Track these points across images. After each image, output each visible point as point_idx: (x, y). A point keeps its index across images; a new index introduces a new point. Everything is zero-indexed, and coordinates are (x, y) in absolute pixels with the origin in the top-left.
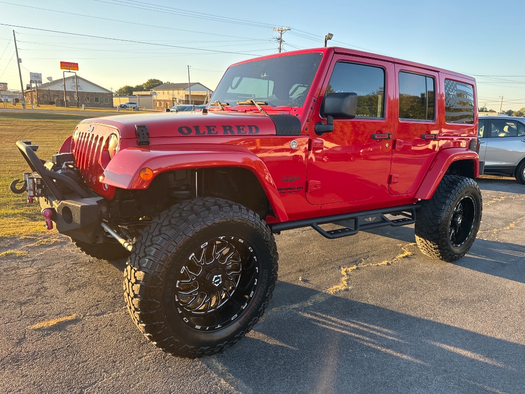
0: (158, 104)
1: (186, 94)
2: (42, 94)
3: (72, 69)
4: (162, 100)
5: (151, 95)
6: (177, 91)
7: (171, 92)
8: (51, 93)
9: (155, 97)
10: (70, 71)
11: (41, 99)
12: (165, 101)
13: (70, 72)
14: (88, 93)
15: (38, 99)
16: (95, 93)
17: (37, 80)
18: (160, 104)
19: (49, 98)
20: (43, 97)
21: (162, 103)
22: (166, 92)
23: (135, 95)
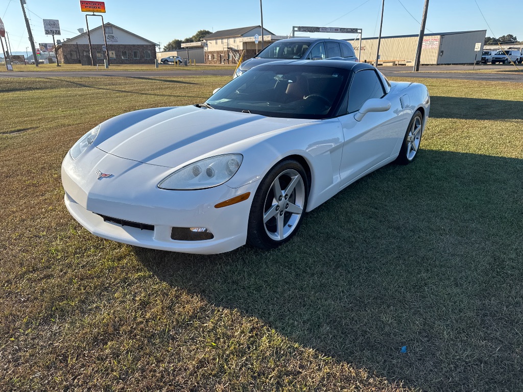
0: (210, 57)
1: (244, 41)
2: (69, 50)
3: (97, 12)
4: (214, 52)
5: (202, 47)
6: (233, 39)
7: (225, 41)
8: (79, 48)
9: (206, 48)
10: (95, 13)
11: (69, 56)
12: (218, 52)
13: (94, 15)
14: (125, 46)
15: (65, 57)
16: (134, 46)
17: (54, 29)
18: (213, 57)
19: (78, 54)
20: (71, 55)
21: (215, 55)
22: (219, 41)
23: (183, 48)
